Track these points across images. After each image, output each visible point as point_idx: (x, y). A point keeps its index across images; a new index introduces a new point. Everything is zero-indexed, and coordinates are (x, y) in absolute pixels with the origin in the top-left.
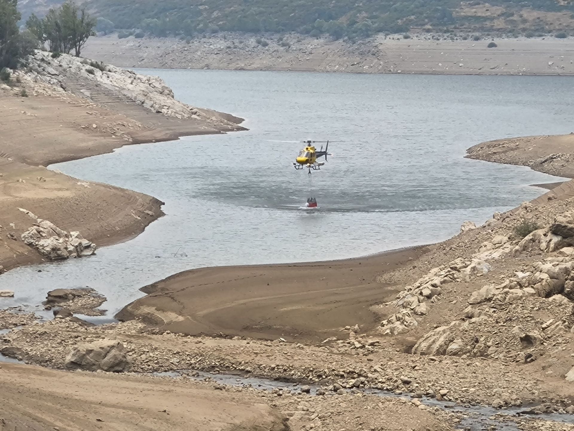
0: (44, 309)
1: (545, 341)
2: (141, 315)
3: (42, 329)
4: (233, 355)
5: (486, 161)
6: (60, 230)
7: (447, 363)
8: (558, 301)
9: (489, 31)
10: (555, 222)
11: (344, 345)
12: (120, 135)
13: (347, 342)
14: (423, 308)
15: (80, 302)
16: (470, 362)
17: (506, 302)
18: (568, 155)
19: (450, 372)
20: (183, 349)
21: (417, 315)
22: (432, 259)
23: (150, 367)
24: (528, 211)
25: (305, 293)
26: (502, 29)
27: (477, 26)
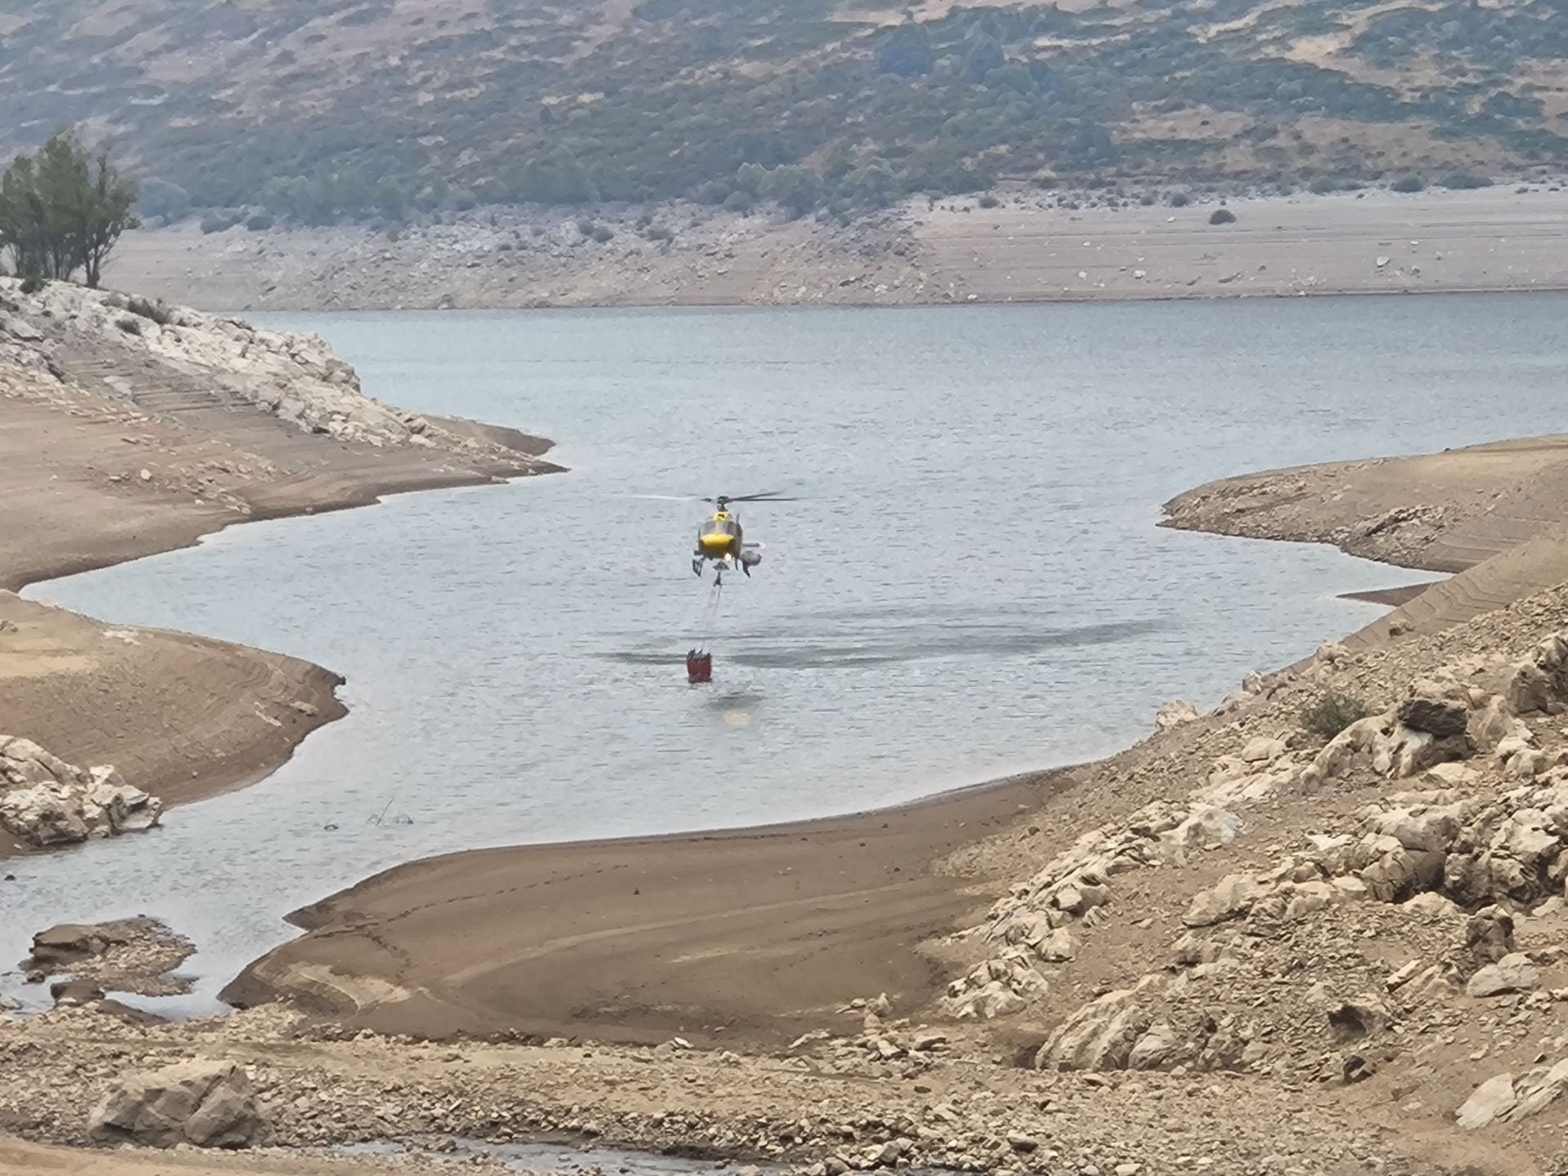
0: (25, 980)
1: (1398, 1021)
2: (291, 989)
3: (21, 1037)
4: (549, 1090)
5: (1219, 532)
6: (60, 762)
7: (1133, 1092)
8: (1427, 912)
9: (1211, 180)
10: (1412, 695)
11: (850, 1052)
12: (218, 499)
13: (859, 1041)
14: (1062, 941)
15: (123, 959)
16: (1196, 1086)
17: (1286, 918)
18: (1441, 509)
19: (1140, 1114)
20: (411, 1077)
21: (1047, 961)
22: (1080, 806)
23: (323, 1130)
24: (1336, 668)
25: (739, 912)
26: (1245, 172)
27: (1181, 167)
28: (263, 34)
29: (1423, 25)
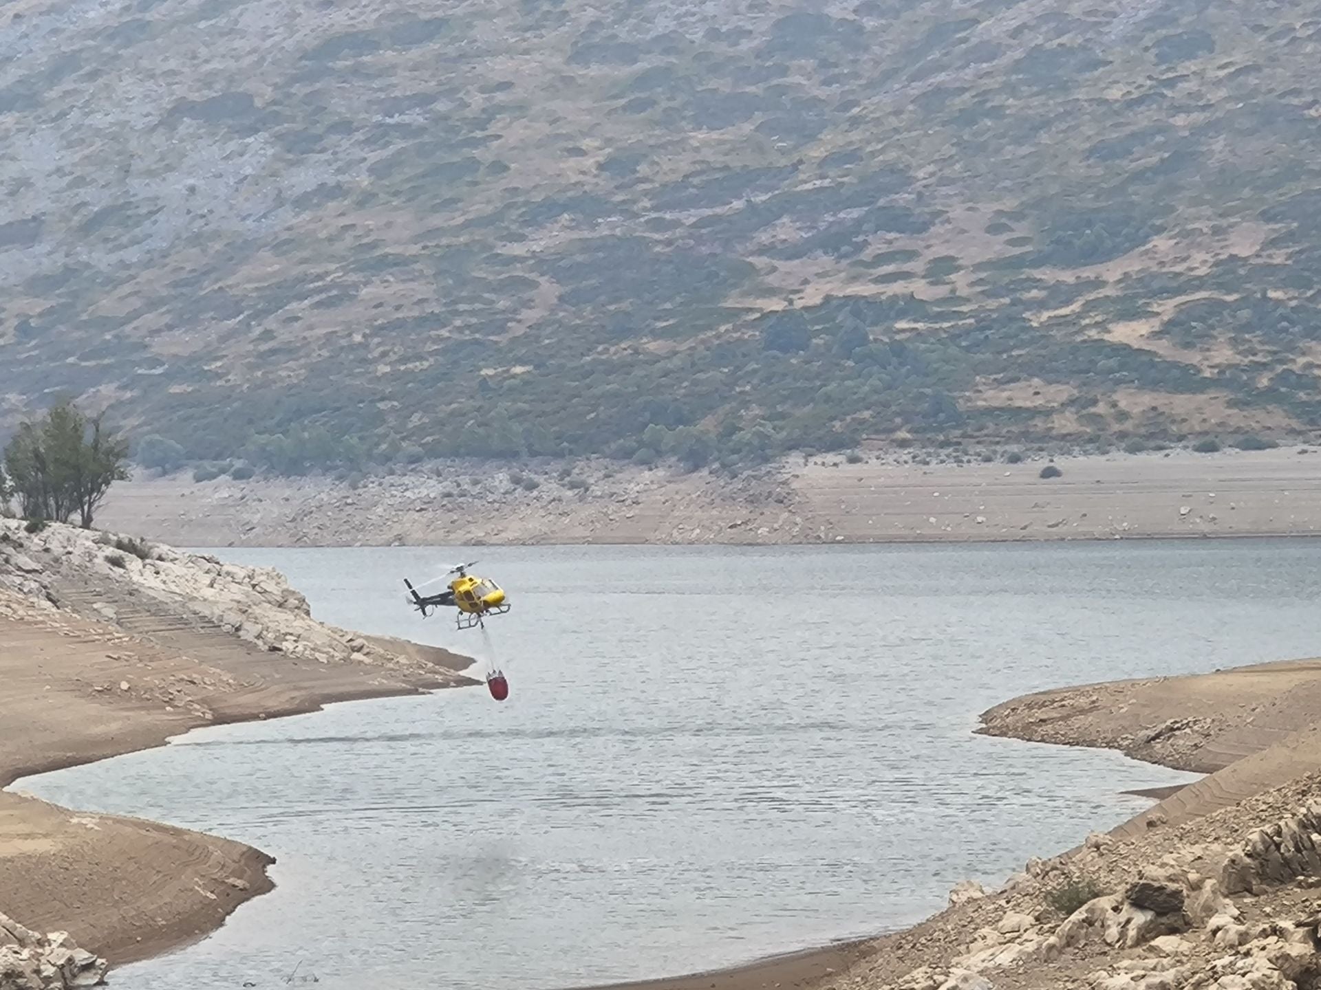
5: (1023, 739)
6: (23, 928)
9: (1043, 441)
12: (185, 707)
18: (1209, 720)
24: (1101, 855)
26: (1070, 434)
27: (1014, 429)
28: (249, 316)
29: (1221, 313)
